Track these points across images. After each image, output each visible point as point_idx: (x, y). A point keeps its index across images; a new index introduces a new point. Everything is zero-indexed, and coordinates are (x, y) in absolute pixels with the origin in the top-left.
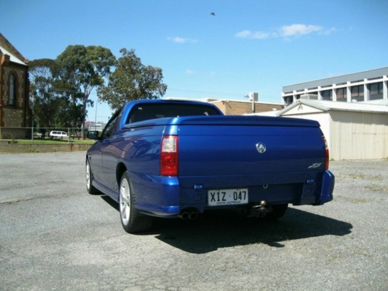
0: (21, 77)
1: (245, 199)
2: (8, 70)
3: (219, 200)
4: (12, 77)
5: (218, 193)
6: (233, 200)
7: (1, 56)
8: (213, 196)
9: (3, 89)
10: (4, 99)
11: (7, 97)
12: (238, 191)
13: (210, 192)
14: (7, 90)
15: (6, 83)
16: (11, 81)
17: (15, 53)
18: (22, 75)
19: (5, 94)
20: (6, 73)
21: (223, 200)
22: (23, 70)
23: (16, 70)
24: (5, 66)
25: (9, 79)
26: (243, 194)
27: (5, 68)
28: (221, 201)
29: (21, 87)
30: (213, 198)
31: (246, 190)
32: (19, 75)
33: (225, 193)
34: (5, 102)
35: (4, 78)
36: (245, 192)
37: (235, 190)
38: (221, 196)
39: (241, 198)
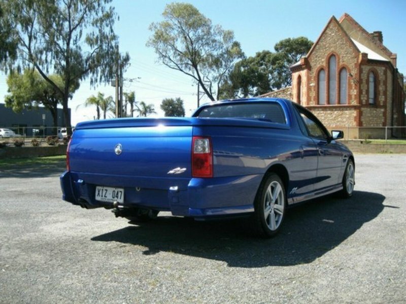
0: (382, 74)
1: (120, 198)
2: (366, 69)
3: (102, 196)
4: (371, 75)
5: (103, 190)
6: (112, 198)
7: (359, 55)
8: (99, 191)
9: (362, 88)
10: (362, 98)
11: (366, 96)
12: (116, 191)
13: (98, 188)
14: (366, 88)
15: (364, 81)
16: (371, 79)
17: (381, 50)
18: (383, 72)
19: (364, 93)
20: (364, 72)
21: (105, 196)
22: (384, 66)
23: (375, 67)
24: (363, 65)
25: (368, 77)
26: (120, 194)
27: (363, 67)
28: (103, 197)
29: (382, 84)
30: (99, 194)
31: (122, 190)
32: (379, 72)
33: (106, 190)
34: (364, 101)
35: (362, 78)
36: (121, 192)
37: (114, 189)
38: (104, 192)
39: (117, 197)
